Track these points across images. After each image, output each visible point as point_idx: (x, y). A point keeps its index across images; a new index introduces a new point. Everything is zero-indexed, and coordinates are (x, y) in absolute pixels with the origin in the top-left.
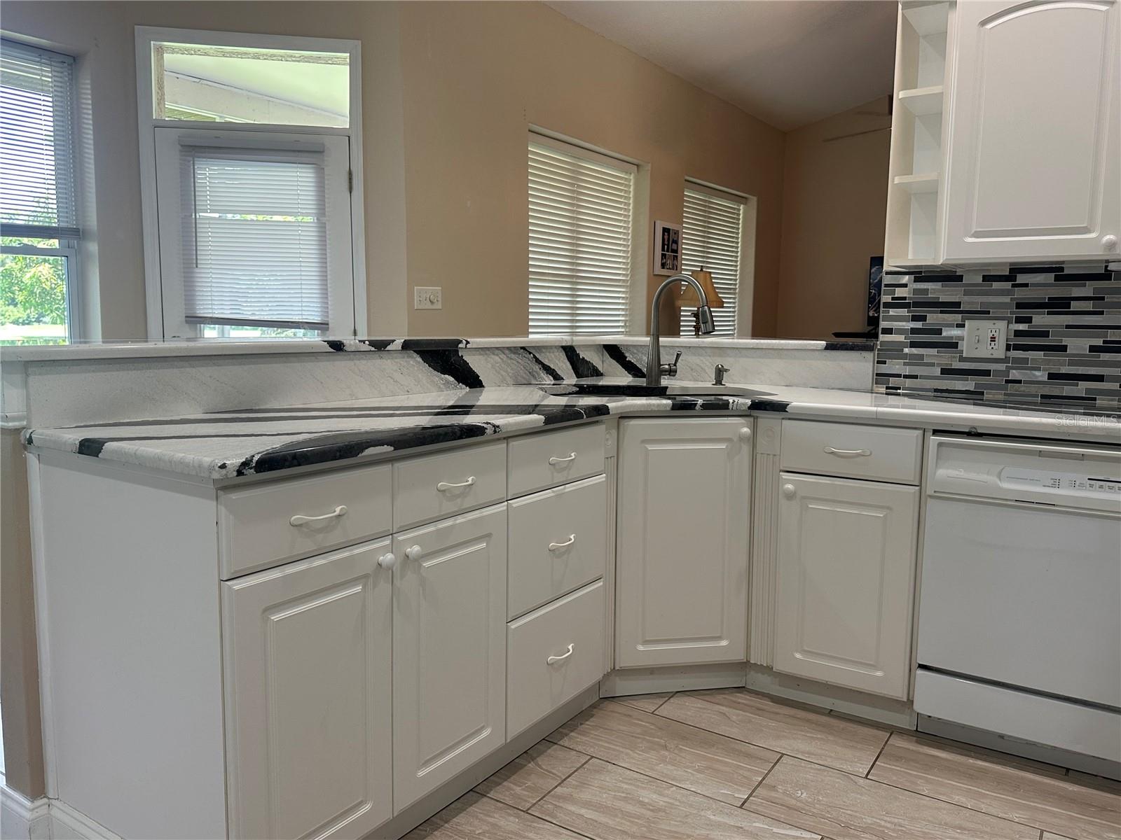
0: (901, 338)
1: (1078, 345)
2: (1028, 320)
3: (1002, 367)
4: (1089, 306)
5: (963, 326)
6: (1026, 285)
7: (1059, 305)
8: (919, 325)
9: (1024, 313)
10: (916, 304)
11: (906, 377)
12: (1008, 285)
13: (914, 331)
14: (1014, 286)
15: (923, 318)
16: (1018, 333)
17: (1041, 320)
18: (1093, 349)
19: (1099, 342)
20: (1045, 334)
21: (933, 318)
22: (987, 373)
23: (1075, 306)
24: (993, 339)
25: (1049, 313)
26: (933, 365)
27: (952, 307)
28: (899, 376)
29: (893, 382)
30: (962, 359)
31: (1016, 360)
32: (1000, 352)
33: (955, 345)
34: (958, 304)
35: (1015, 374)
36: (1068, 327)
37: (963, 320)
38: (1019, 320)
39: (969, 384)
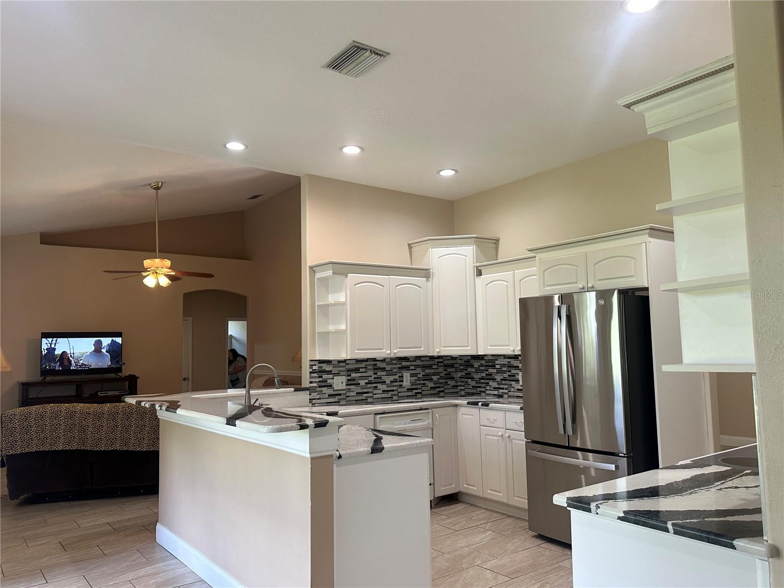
0: (315, 385)
1: (362, 383)
2: (350, 375)
3: (344, 392)
4: (363, 370)
5: (333, 379)
6: (349, 364)
7: (357, 370)
8: (321, 379)
9: (349, 373)
10: (320, 372)
11: (318, 399)
12: (344, 364)
13: (319, 382)
14: (346, 364)
15: (322, 377)
16: (348, 380)
17: (353, 375)
18: (366, 383)
19: (367, 381)
20: (355, 380)
21: (325, 376)
22: (340, 395)
23: (361, 370)
24: (342, 383)
25: (355, 373)
26: (325, 393)
27: (329, 372)
28: (315, 399)
29: (314, 401)
30: (334, 390)
31: (348, 389)
32: (344, 387)
33: (331, 386)
34: (331, 371)
35: (348, 394)
36: (360, 377)
37: (333, 376)
38: (348, 376)
39: (336, 399)
